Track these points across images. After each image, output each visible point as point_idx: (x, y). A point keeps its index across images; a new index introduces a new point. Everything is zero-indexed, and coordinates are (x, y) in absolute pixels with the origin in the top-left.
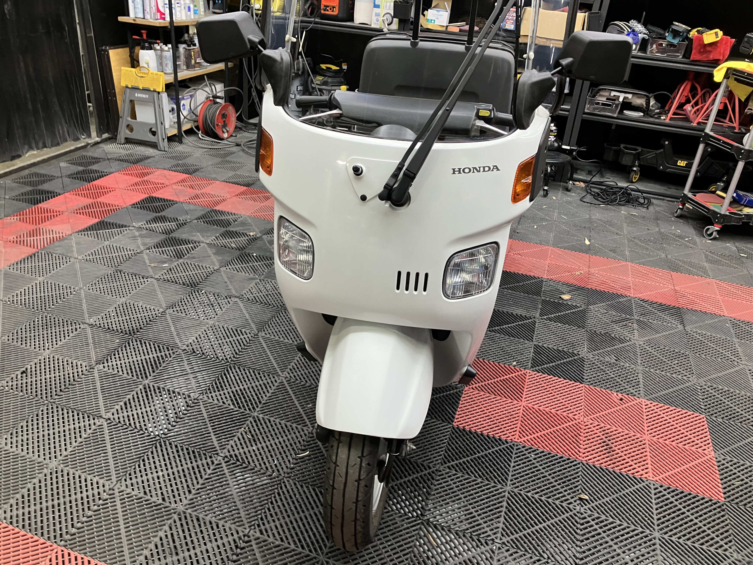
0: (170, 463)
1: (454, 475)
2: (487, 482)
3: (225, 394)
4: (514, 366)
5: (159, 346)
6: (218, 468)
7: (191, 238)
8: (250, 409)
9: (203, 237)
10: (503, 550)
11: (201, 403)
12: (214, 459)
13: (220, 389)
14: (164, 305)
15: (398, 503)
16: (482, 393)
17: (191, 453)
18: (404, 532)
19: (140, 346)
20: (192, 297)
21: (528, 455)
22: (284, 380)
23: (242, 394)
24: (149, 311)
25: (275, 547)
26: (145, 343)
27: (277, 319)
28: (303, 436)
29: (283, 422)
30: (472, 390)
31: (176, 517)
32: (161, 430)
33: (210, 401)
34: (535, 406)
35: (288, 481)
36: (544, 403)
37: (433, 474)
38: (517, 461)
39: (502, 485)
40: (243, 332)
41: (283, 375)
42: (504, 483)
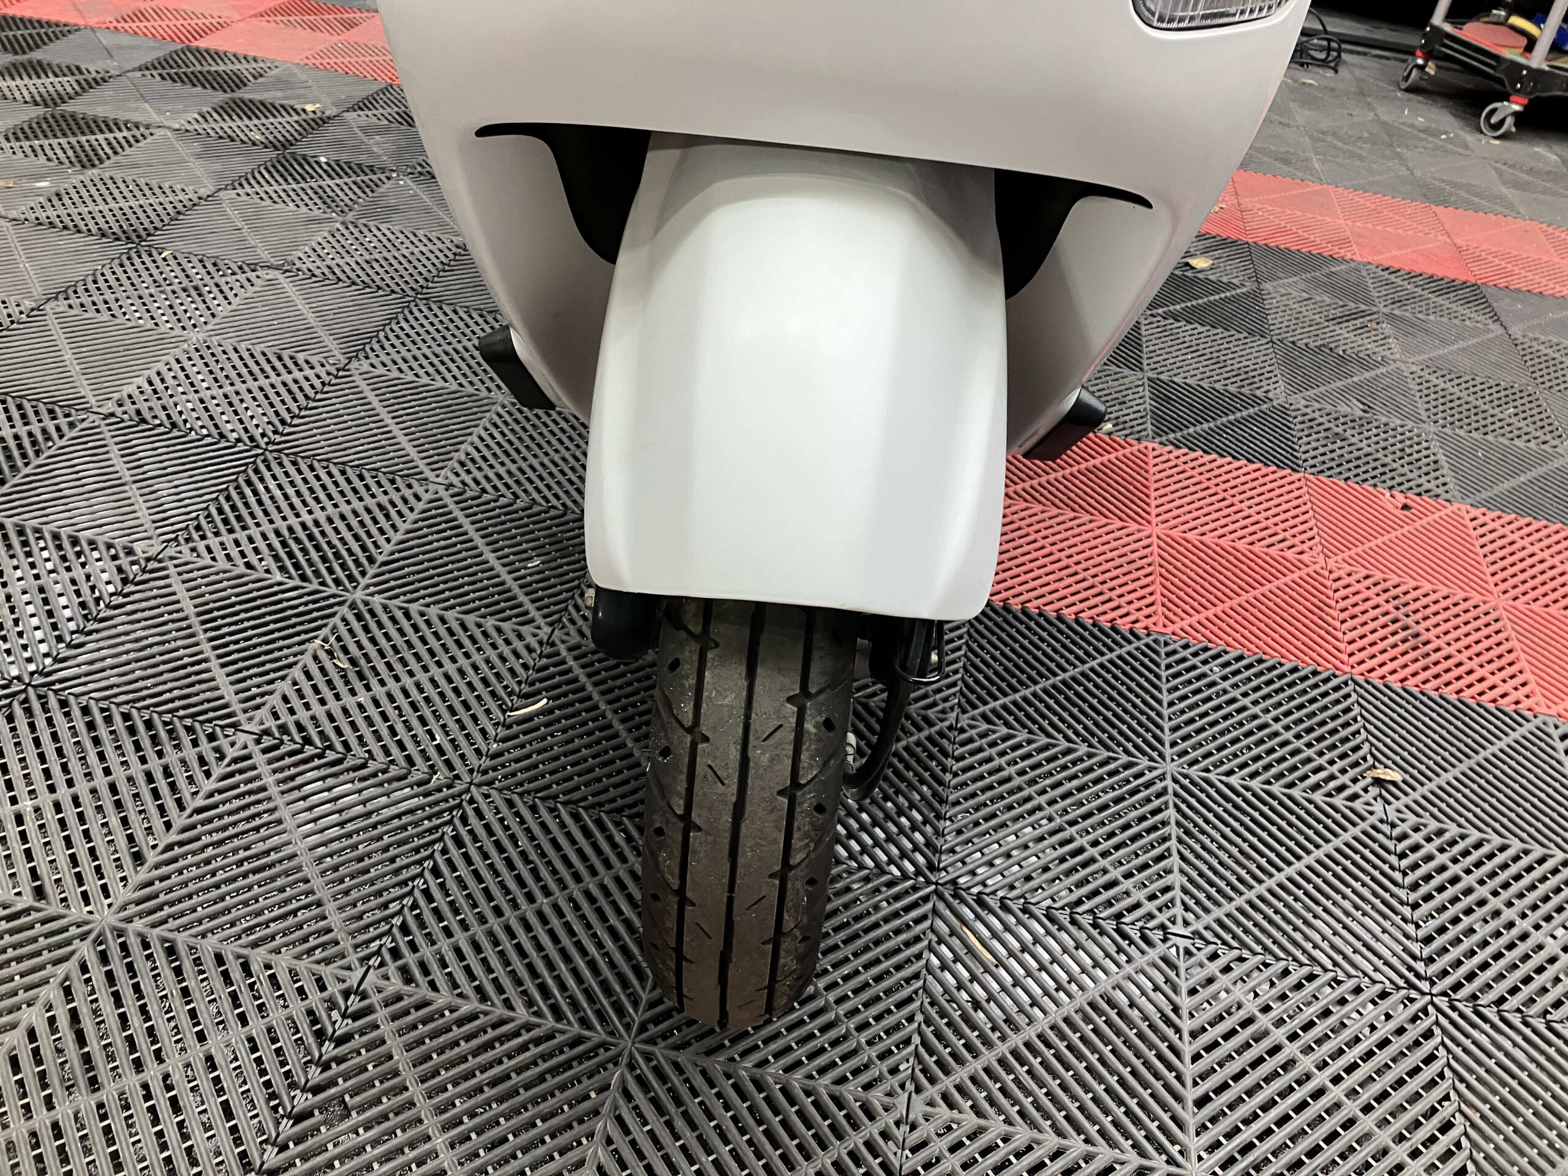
0: (65, 768)
1: (1004, 740)
2: (1106, 754)
3: (251, 540)
4: (1110, 434)
6: (241, 772)
7: (122, 116)
8: (338, 582)
9: (160, 112)
10: (1201, 956)
11: (172, 571)
12: (224, 743)
13: (236, 526)
14: (38, 291)
15: (851, 835)
16: (1038, 508)
17: (141, 727)
18: (885, 928)
20: (129, 269)
21: (1205, 669)
22: (442, 493)
23: (311, 537)
25: (460, 1023)
27: (404, 324)
28: (524, 652)
29: (450, 615)
31: (85, 950)
32: (29, 660)
33: (201, 563)
34: (1189, 535)
35: (487, 796)
36: (1212, 526)
37: (944, 742)
38: (1176, 689)
39: (1151, 759)
40: (301, 362)
41: (439, 480)
42: (1155, 755)
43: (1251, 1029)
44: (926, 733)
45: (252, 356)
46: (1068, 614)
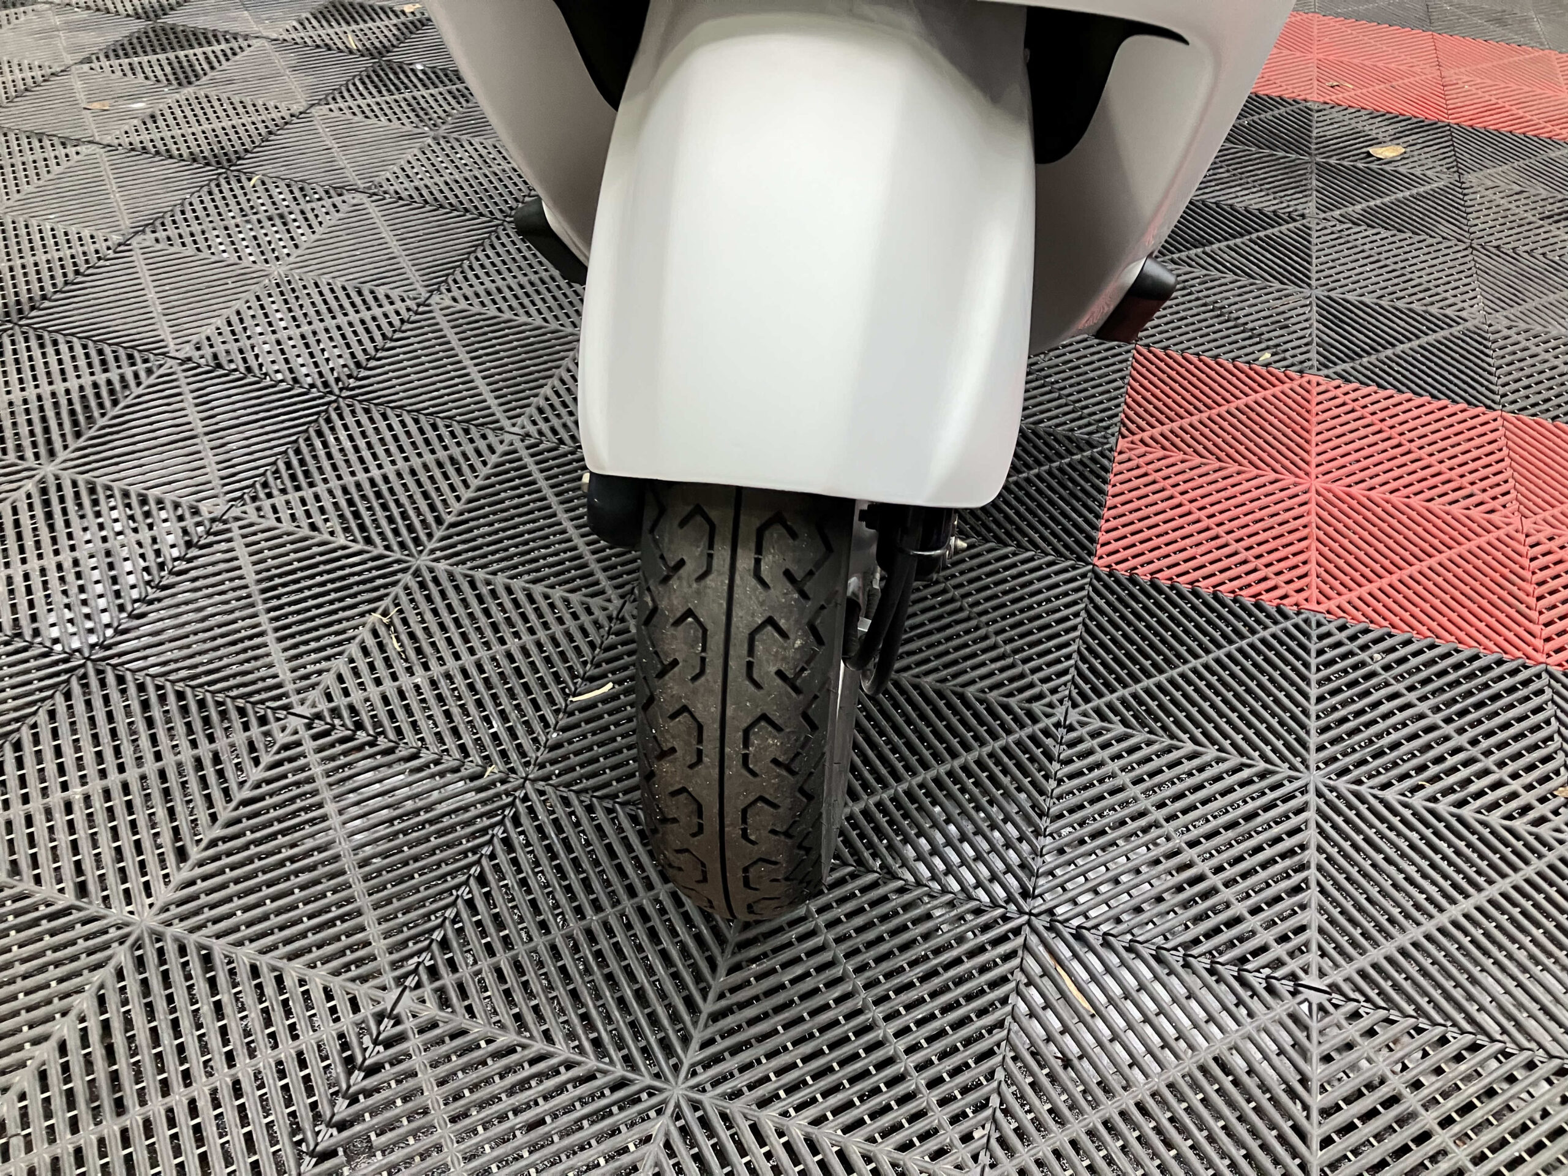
0: (117, 751)
1: (1119, 740)
2: (1239, 759)
3: (317, 498)
4: (1267, 365)
5: (100, 352)
6: (291, 760)
7: (222, 26)
8: (402, 545)
9: (259, 21)
10: (1339, 1015)
11: (237, 533)
12: (274, 727)
13: (303, 483)
14: (126, 223)
15: (934, 851)
16: (1177, 457)
17: (193, 708)
18: (968, 965)
19: (37, 353)
20: (218, 196)
21: (1364, 656)
22: (518, 445)
23: (379, 495)
24: (75, 243)
26: (55, 343)
27: (490, 252)
28: (590, 629)
29: (517, 584)
30: (1144, 449)
31: (122, 955)
32: (91, 631)
33: (266, 524)
34: (1354, 490)
35: (542, 793)
36: (1383, 478)
37: (1049, 742)
38: (1328, 679)
39: (1293, 767)
40: (381, 297)
41: (515, 430)
42: (1297, 761)
43: (1396, 1110)
44: (1028, 730)
45: (332, 291)
46: (1205, 588)
